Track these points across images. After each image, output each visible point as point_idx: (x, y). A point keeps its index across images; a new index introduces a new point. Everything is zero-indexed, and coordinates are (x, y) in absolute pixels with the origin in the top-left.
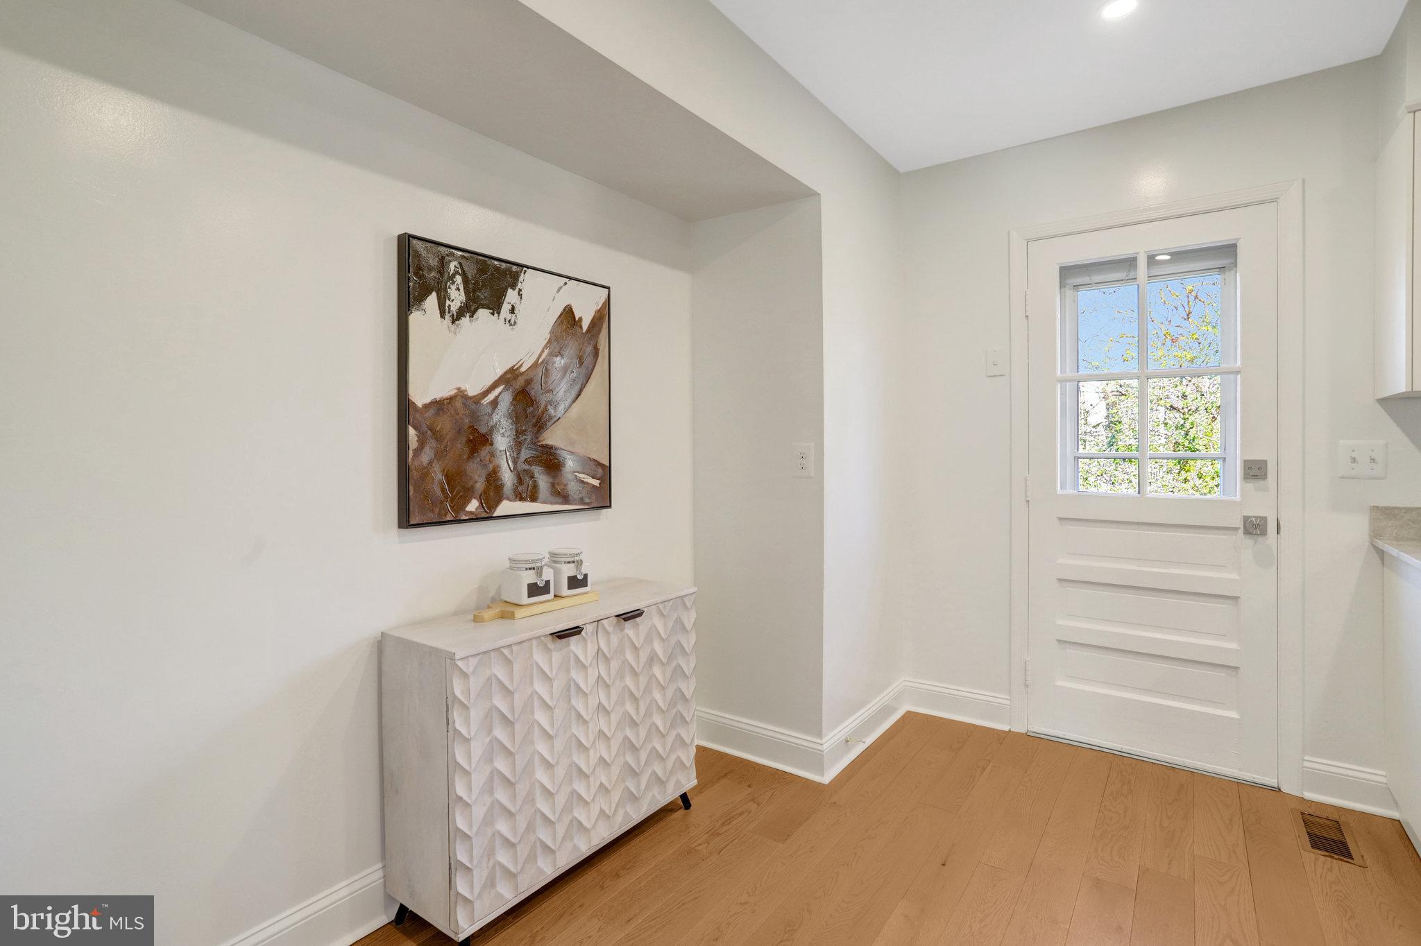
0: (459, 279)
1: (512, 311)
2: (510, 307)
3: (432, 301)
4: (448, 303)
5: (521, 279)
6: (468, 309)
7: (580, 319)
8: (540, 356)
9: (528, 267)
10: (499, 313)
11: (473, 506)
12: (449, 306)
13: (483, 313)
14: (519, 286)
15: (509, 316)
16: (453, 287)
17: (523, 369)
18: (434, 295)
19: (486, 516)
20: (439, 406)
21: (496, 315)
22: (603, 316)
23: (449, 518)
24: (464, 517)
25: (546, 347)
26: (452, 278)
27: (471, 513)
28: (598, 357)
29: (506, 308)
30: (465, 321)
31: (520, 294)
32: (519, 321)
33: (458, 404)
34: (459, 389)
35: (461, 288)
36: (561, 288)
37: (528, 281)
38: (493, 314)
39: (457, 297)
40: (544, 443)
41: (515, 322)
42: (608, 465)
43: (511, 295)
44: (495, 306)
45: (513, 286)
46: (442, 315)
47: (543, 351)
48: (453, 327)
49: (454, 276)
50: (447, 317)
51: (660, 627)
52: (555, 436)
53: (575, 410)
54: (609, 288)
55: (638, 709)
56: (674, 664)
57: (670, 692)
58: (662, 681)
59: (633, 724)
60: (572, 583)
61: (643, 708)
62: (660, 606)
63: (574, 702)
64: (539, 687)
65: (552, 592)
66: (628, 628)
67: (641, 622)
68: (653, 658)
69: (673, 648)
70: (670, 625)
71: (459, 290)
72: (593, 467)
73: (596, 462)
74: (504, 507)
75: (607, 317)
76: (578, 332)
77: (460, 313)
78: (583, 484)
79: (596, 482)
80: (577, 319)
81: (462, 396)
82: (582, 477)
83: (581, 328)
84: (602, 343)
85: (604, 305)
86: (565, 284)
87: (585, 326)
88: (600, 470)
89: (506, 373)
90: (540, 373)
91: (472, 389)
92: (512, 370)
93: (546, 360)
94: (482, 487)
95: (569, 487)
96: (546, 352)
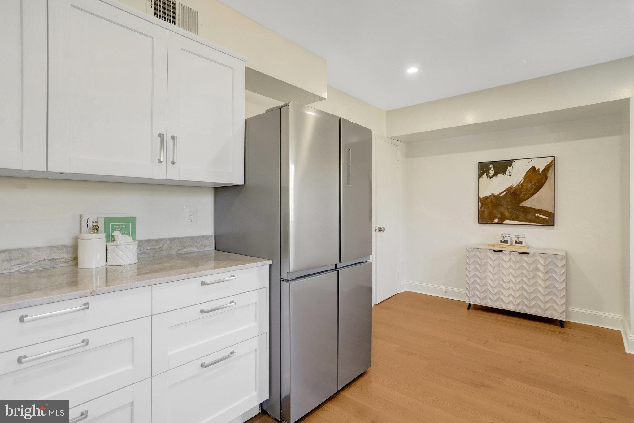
0: (492, 169)
1: (510, 172)
3: (485, 175)
4: (489, 174)
5: (513, 163)
6: (496, 174)
7: (539, 169)
8: (520, 182)
9: (516, 160)
10: (505, 174)
11: (496, 220)
12: (489, 175)
13: (500, 175)
14: (512, 165)
15: (509, 174)
16: (491, 171)
17: (514, 187)
18: (485, 173)
19: (501, 223)
20: (486, 198)
22: (551, 166)
23: (489, 222)
24: (493, 223)
25: (523, 179)
26: (490, 169)
27: (496, 222)
28: (547, 180)
29: (508, 172)
30: (494, 178)
31: (512, 167)
32: (512, 174)
33: (492, 197)
35: (493, 171)
36: (529, 162)
38: (503, 174)
39: (492, 172)
41: (511, 175)
42: (553, 212)
43: (509, 169)
44: (504, 172)
45: (510, 166)
46: (488, 178)
47: (521, 181)
48: (490, 180)
49: (491, 168)
50: (489, 178)
51: (542, 261)
52: (527, 204)
53: (536, 196)
54: (554, 156)
55: (529, 281)
56: (550, 275)
57: (548, 283)
58: (542, 278)
59: (527, 285)
60: (516, 242)
61: (532, 282)
62: (541, 254)
63: (501, 269)
64: (489, 261)
65: (509, 243)
66: (524, 256)
67: (531, 257)
68: (537, 269)
69: (549, 270)
70: (547, 262)
71: (492, 171)
72: (545, 213)
73: (546, 211)
74: (507, 222)
75: (553, 166)
76: (538, 173)
77: (493, 176)
78: (539, 217)
79: (546, 218)
80: (537, 169)
81: (493, 195)
82: (539, 215)
83: (539, 171)
84: (550, 174)
85: (551, 162)
86: (532, 160)
87: (541, 171)
88: (548, 214)
89: (508, 188)
90: (520, 187)
91: (496, 193)
92: (510, 187)
93: (523, 183)
94: (499, 216)
95: (532, 218)
96: (523, 181)
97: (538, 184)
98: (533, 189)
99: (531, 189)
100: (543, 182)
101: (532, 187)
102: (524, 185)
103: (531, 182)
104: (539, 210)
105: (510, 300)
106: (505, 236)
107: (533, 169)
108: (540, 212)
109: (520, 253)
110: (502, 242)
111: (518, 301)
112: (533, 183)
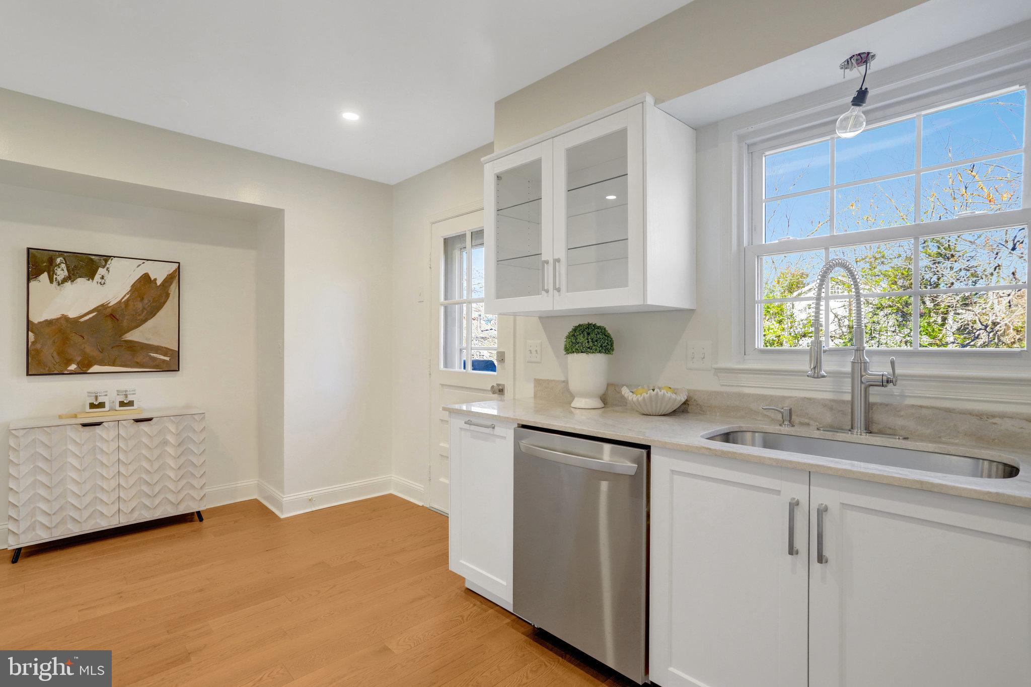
0: (63, 266)
1: (103, 278)
2: (101, 276)
3: (44, 276)
4: (55, 276)
5: (109, 262)
6: (71, 278)
7: (155, 280)
8: (123, 297)
9: (114, 257)
10: (93, 279)
11: (73, 367)
12: (56, 278)
13: (81, 281)
14: (107, 266)
15: (100, 280)
16: (59, 269)
17: (110, 305)
18: (46, 273)
19: (83, 370)
20: (49, 322)
21: (91, 280)
22: (175, 277)
23: (57, 372)
24: (66, 372)
25: (127, 293)
26: (58, 266)
27: (72, 370)
28: (168, 298)
29: (97, 277)
30: (68, 284)
31: (108, 269)
32: (107, 282)
33: (62, 321)
34: (63, 315)
35: (65, 270)
36: (140, 265)
37: (113, 264)
38: (89, 280)
39: (62, 273)
40: (126, 339)
41: (104, 283)
42: (177, 350)
43: (101, 271)
45: (104, 267)
46: (51, 282)
47: (125, 296)
48: (58, 287)
49: (59, 263)
50: (55, 282)
51: (172, 428)
52: (134, 336)
53: (150, 323)
54: (179, 263)
55: (152, 465)
56: (185, 447)
57: (181, 461)
58: (173, 455)
59: (148, 472)
60: (122, 404)
61: (156, 465)
62: (172, 418)
63: (99, 457)
64: (71, 447)
65: (107, 407)
66: (143, 426)
67: (154, 424)
68: (165, 442)
69: (184, 439)
70: (181, 428)
71: (63, 270)
72: (165, 351)
73: (167, 348)
74: (96, 368)
75: (177, 277)
76: (154, 285)
77: (65, 280)
78: (155, 359)
79: (167, 359)
80: (152, 279)
81: (65, 318)
82: (155, 355)
83: (156, 283)
84: (173, 289)
85: (175, 271)
86: (144, 263)
87: (159, 283)
88: (171, 352)
89: (98, 307)
90: (123, 306)
91: (72, 314)
92: (102, 305)
93: (128, 300)
94: (79, 359)
95: (144, 360)
96: (128, 296)
97: (154, 304)
98: (145, 312)
99: (143, 311)
100: (163, 300)
101: (144, 309)
102: (130, 303)
103: (142, 299)
104: (156, 346)
105: (116, 509)
106: (100, 396)
107: (146, 277)
108: (157, 349)
109: (137, 421)
110: (92, 406)
111: (133, 505)
112: (146, 301)
